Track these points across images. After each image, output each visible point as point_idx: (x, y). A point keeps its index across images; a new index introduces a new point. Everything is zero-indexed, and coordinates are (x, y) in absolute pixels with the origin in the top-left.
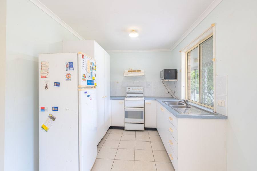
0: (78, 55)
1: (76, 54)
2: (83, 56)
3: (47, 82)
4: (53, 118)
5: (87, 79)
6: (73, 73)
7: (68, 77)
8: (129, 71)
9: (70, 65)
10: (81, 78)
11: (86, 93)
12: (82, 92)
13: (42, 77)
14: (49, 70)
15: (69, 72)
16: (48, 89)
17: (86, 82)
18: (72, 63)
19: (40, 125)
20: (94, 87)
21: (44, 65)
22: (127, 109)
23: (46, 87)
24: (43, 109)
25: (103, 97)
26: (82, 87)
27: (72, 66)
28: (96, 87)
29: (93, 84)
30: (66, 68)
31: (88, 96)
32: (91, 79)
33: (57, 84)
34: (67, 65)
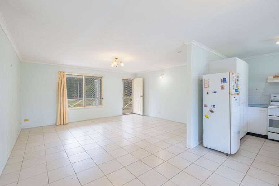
0: (230, 73)
1: (229, 73)
2: (233, 73)
3: (208, 91)
4: (212, 112)
5: (235, 88)
6: (226, 85)
7: (223, 87)
8: (274, 77)
9: (224, 80)
10: (232, 88)
11: (235, 97)
12: (232, 97)
13: (205, 88)
14: (209, 83)
15: (223, 84)
16: (209, 95)
17: (235, 90)
18: (225, 78)
19: (204, 115)
20: (238, 94)
21: (206, 81)
22: (271, 117)
23: (208, 93)
24: (206, 106)
25: (242, 103)
26: (233, 93)
27: (226, 81)
28: (240, 94)
29: (238, 92)
30: (221, 82)
31: (236, 100)
32: (237, 88)
33: (215, 92)
34: (221, 80)
